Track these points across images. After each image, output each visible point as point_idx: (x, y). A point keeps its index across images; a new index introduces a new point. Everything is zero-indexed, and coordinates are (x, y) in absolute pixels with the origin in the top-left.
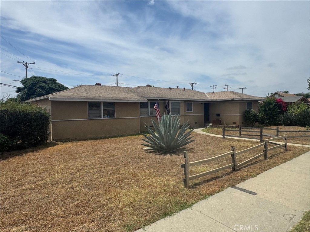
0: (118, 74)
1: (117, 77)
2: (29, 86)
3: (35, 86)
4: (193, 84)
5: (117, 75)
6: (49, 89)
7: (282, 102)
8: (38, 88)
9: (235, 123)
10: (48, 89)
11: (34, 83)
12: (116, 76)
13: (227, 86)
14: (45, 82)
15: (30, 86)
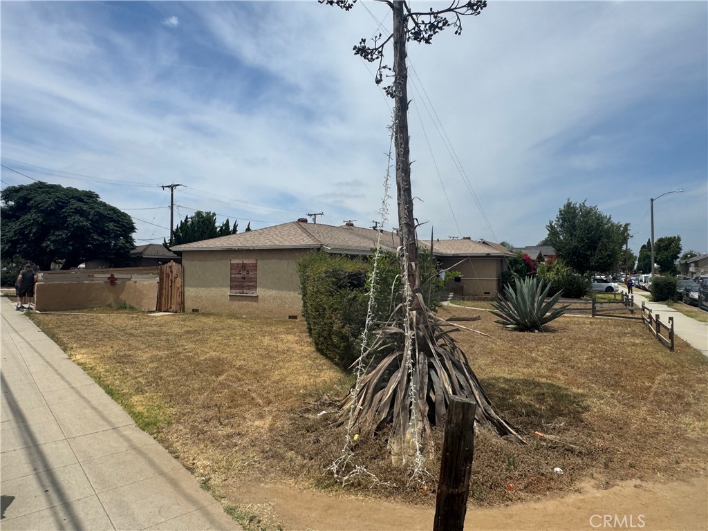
0: (178, 185)
1: (172, 191)
2: (49, 206)
3: (62, 207)
4: (315, 215)
5: (172, 187)
6: (97, 217)
7: (529, 259)
8: (73, 212)
9: (489, 293)
10: (95, 215)
11: (61, 202)
12: (169, 190)
13: (376, 223)
14: (80, 200)
15: (53, 208)
